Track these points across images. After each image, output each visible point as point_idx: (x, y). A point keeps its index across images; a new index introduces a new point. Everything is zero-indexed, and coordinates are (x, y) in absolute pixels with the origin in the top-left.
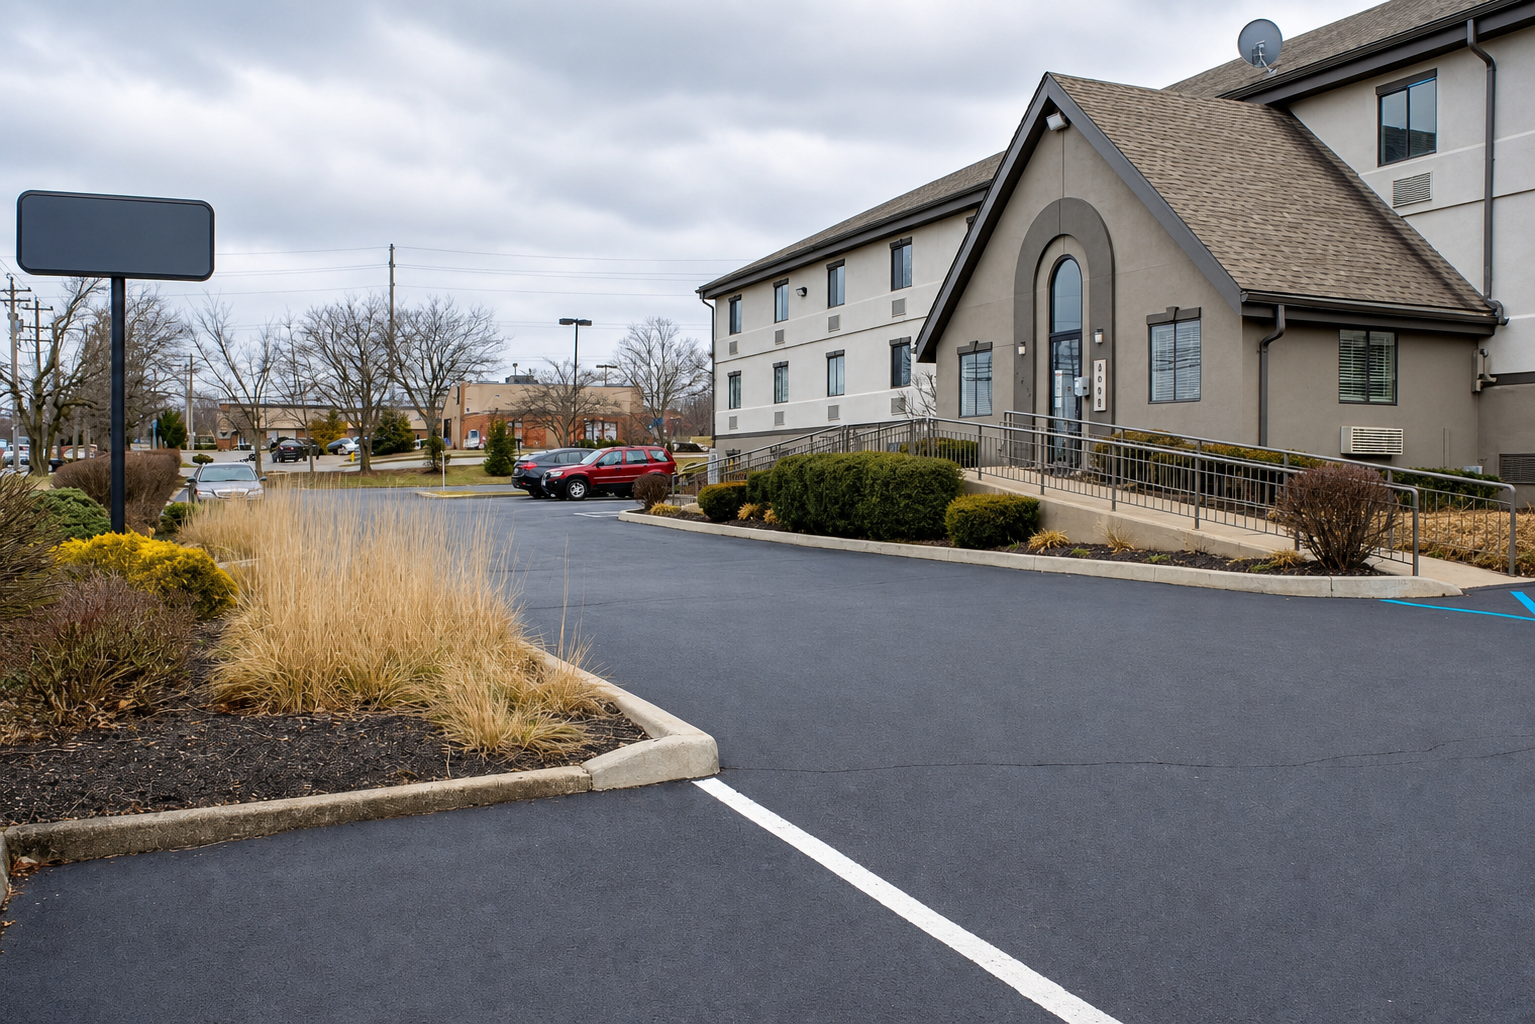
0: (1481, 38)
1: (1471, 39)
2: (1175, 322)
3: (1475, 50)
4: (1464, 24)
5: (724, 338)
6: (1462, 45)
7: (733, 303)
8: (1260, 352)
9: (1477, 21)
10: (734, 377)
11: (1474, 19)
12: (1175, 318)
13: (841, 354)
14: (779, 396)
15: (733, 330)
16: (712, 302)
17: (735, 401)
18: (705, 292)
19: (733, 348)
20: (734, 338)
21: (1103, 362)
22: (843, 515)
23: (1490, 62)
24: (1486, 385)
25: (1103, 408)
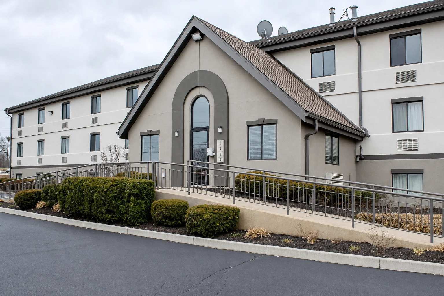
0: (359, 34)
1: (355, 34)
2: (262, 125)
3: (356, 38)
4: (352, 28)
5: (16, 129)
6: (352, 36)
7: (20, 116)
8: (306, 139)
9: (357, 28)
10: (20, 145)
11: (356, 27)
12: (263, 123)
13: (68, 137)
14: (40, 152)
15: (20, 126)
16: (11, 115)
17: (20, 153)
18: (9, 111)
19: (20, 133)
20: (20, 129)
21: (222, 142)
22: (109, 212)
23: (359, 44)
24: (361, 159)
25: (222, 161)
